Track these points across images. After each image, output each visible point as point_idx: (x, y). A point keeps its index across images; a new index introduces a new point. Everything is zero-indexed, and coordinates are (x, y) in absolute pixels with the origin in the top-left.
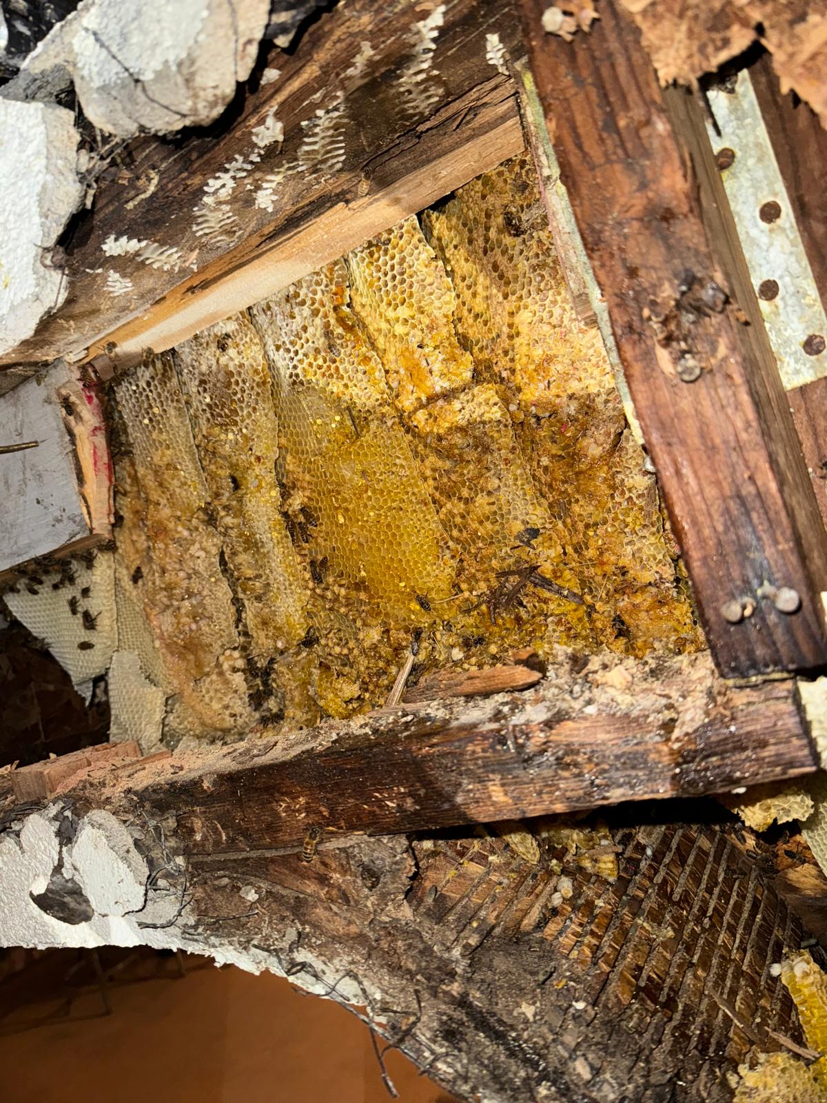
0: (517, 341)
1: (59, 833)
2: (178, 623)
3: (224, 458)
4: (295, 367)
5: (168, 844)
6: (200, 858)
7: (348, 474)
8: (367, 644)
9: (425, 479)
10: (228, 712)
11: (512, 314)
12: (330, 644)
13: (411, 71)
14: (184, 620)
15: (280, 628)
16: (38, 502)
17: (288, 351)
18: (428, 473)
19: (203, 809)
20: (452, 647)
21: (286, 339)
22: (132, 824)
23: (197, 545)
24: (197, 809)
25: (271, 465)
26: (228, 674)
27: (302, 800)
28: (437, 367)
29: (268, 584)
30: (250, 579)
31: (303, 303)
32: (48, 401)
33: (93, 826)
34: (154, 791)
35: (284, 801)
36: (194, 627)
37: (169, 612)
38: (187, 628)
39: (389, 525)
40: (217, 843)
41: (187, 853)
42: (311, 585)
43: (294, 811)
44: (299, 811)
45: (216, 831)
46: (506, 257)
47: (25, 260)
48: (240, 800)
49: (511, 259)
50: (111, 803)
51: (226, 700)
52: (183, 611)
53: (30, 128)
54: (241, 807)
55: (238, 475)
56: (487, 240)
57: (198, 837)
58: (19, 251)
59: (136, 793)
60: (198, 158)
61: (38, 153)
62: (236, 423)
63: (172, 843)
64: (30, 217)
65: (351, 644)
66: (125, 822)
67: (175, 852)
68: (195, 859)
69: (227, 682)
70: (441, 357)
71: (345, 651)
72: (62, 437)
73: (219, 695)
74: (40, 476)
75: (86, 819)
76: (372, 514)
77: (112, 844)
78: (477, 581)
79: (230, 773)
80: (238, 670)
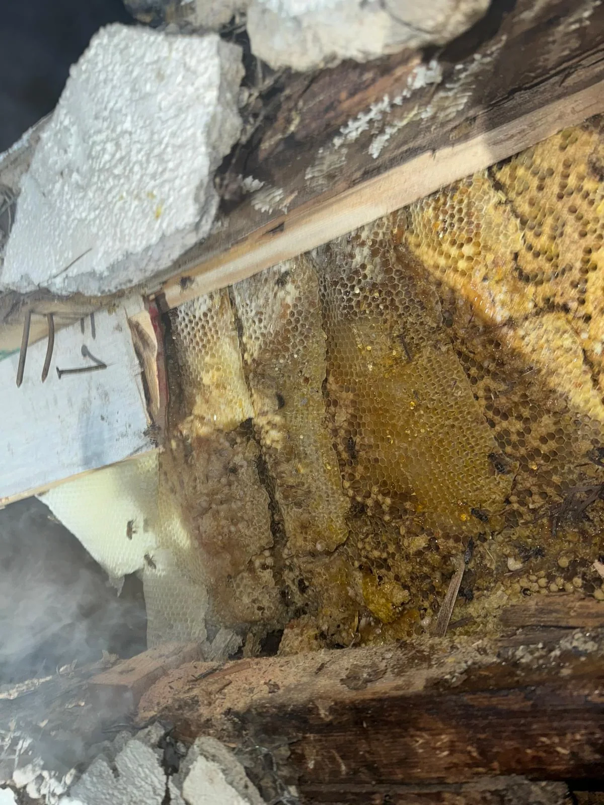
0: (591, 275)
1: (164, 763)
2: (218, 526)
3: (274, 379)
4: (350, 300)
5: (279, 773)
6: (314, 788)
7: (399, 395)
8: (412, 551)
9: (477, 398)
10: (256, 606)
11: (589, 251)
12: (368, 548)
13: (571, 20)
14: (223, 522)
15: (319, 533)
16: (103, 418)
17: (345, 286)
18: (481, 393)
19: (318, 737)
20: (507, 556)
21: (344, 276)
22: (240, 751)
23: (241, 456)
24: (311, 736)
25: (318, 385)
26: (259, 572)
27: (445, 738)
28: (500, 297)
29: (310, 492)
30: (292, 487)
31: (363, 244)
32: (119, 328)
33: (207, 758)
34: (260, 714)
35: (421, 737)
36: (233, 529)
37: (209, 514)
38: (226, 530)
39: (441, 441)
40: (336, 772)
41: (300, 782)
42: (351, 493)
43: (435, 749)
44: (440, 749)
45: (332, 760)
46: (586, 201)
47: (185, 190)
48: (365, 731)
49: (592, 203)
50: (212, 726)
51: (256, 594)
52: (222, 514)
53: (199, 62)
54: (366, 739)
55: (284, 394)
56: (563, 186)
57: (311, 765)
58: (177, 182)
59: (237, 714)
60: (347, 98)
61: (209, 86)
62: (287, 349)
63: (285, 772)
64: (195, 149)
65: (392, 549)
66: (234, 749)
67: (288, 781)
68: (307, 789)
69: (256, 578)
70: (504, 289)
71: (385, 555)
72: (132, 361)
73: (250, 590)
74: (106, 395)
75: (195, 748)
76: (423, 431)
77: (230, 778)
78: (531, 494)
79: (352, 702)
80: (268, 567)
